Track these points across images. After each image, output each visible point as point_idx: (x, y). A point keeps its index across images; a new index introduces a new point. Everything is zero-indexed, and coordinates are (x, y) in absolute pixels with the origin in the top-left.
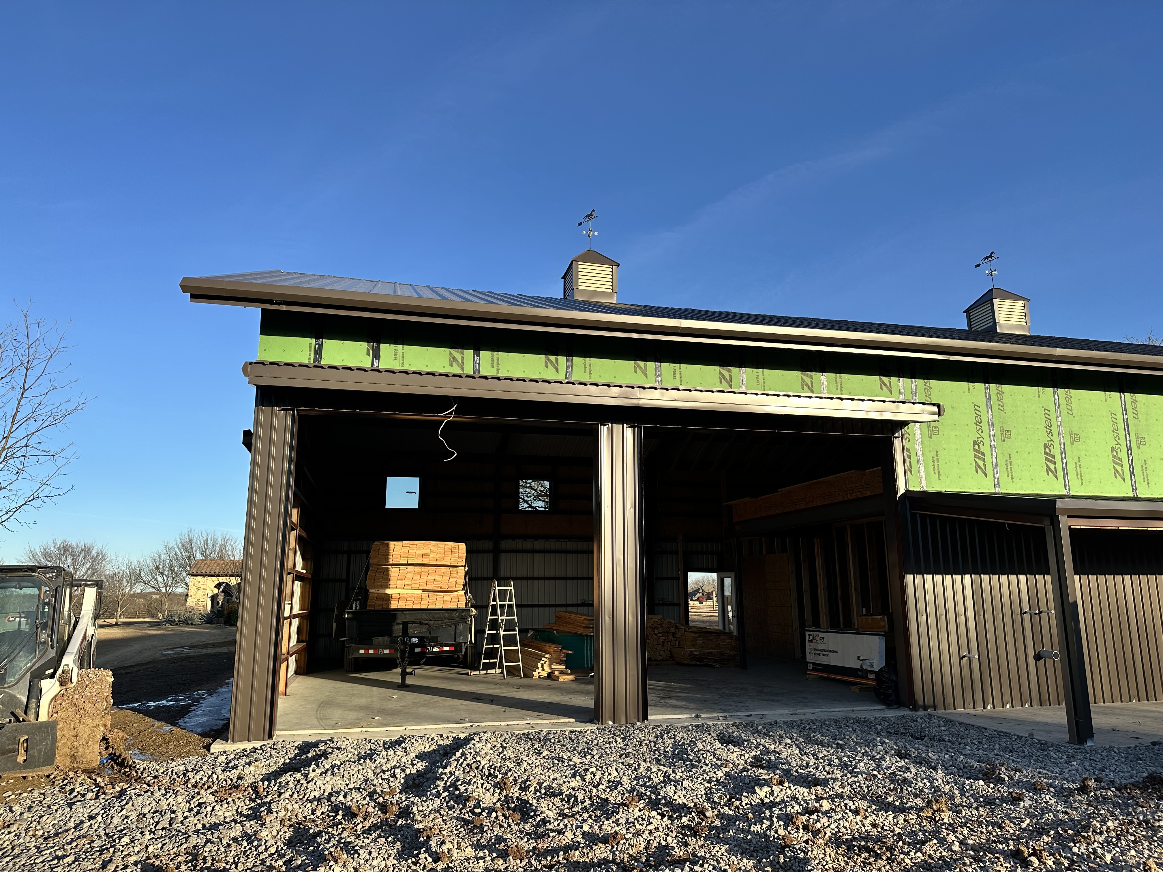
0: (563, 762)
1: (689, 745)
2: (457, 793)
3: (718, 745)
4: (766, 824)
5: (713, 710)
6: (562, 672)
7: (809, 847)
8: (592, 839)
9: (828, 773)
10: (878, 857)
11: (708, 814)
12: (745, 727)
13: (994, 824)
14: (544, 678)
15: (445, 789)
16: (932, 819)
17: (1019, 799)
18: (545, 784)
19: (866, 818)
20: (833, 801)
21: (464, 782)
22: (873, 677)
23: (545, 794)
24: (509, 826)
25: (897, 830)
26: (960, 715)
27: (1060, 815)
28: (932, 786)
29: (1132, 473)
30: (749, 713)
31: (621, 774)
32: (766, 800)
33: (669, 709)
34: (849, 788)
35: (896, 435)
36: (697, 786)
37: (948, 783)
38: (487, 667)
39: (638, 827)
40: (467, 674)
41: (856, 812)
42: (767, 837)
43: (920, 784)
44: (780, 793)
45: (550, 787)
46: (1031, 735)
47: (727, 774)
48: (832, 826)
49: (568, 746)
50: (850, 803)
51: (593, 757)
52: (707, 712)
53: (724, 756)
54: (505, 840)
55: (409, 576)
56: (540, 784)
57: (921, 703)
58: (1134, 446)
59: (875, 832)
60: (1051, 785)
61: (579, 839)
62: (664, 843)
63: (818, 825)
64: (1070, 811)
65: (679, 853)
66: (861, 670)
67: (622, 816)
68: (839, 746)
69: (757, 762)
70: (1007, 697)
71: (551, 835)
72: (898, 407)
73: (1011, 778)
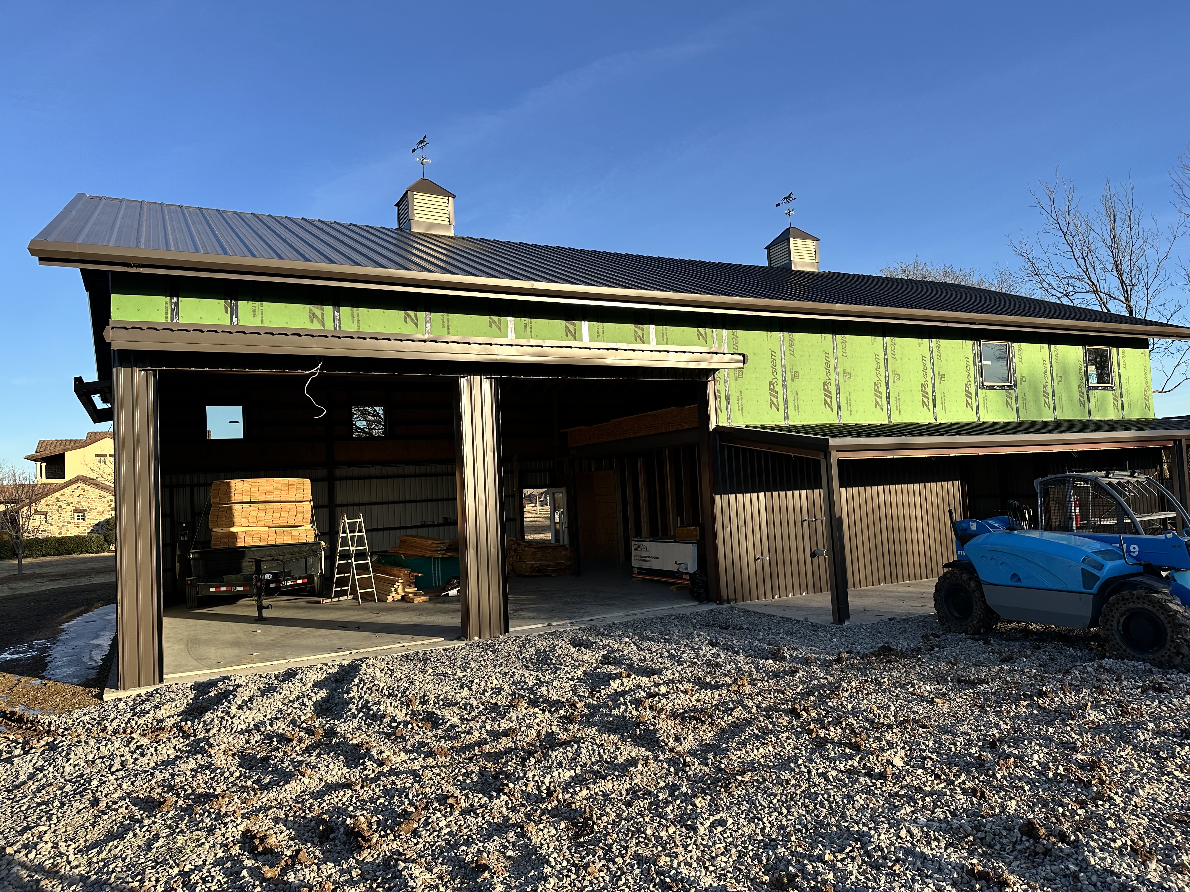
0: (449, 677)
1: (550, 652)
2: (371, 712)
3: (573, 649)
4: (623, 708)
5: (561, 618)
6: (415, 594)
7: (656, 721)
8: (496, 735)
9: (661, 664)
10: (703, 723)
11: (578, 705)
12: (590, 630)
13: (779, 691)
14: (398, 601)
15: (359, 711)
16: (738, 692)
17: (796, 671)
18: (442, 697)
19: (692, 696)
20: (668, 686)
21: (374, 704)
22: (688, 577)
23: (443, 705)
24: (424, 733)
25: (714, 702)
26: (755, 605)
27: (822, 680)
28: (737, 667)
29: (888, 403)
30: (591, 618)
31: (500, 681)
32: (619, 690)
33: (524, 621)
34: (678, 674)
35: (710, 379)
36: (564, 684)
37: (748, 663)
38: (338, 594)
39: (527, 721)
40: (319, 602)
41: (686, 692)
42: (624, 717)
43: (728, 666)
44: (628, 683)
45: (446, 699)
46: (806, 620)
47: (585, 673)
48: (670, 705)
49: (448, 663)
50: (680, 686)
51: (472, 670)
52: (557, 621)
53: (580, 658)
54: (428, 744)
55: (254, 513)
56: (437, 697)
57: (725, 597)
58: (891, 381)
59: (699, 706)
60: (818, 659)
61: (485, 736)
62: (550, 731)
63: (660, 705)
64: (828, 677)
65: (563, 736)
66: (678, 572)
67: (513, 715)
68: (666, 641)
69: (606, 660)
70: (790, 588)
71: (463, 735)
72: (712, 357)
73: (791, 655)
